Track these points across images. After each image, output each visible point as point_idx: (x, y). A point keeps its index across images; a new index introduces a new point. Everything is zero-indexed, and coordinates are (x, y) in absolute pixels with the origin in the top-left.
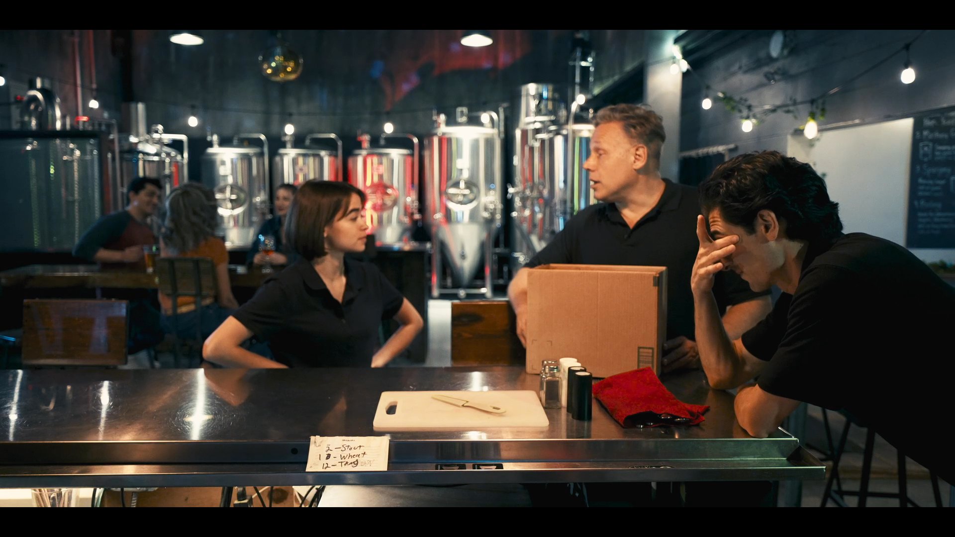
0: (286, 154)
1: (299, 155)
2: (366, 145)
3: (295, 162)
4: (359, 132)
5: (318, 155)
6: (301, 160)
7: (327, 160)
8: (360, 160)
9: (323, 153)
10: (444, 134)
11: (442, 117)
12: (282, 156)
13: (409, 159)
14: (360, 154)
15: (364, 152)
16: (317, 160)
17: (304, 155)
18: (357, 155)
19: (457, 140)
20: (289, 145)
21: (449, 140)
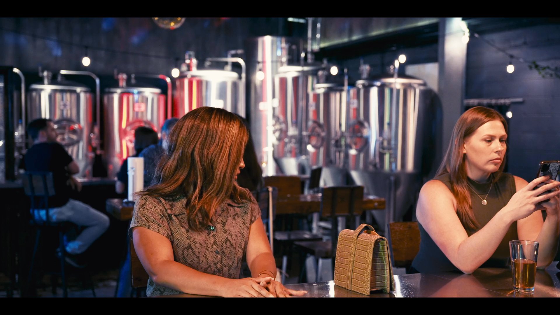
0: (42, 90)
1: (55, 91)
2: (123, 83)
3: (52, 98)
4: (116, 71)
5: (75, 92)
6: (58, 96)
7: (83, 96)
8: (116, 98)
9: (78, 89)
10: (193, 77)
11: (194, 61)
12: (39, 91)
13: (162, 98)
14: (116, 92)
15: (119, 91)
16: (74, 97)
17: (62, 91)
18: (113, 93)
19: (207, 83)
20: (46, 81)
21: (200, 83)
